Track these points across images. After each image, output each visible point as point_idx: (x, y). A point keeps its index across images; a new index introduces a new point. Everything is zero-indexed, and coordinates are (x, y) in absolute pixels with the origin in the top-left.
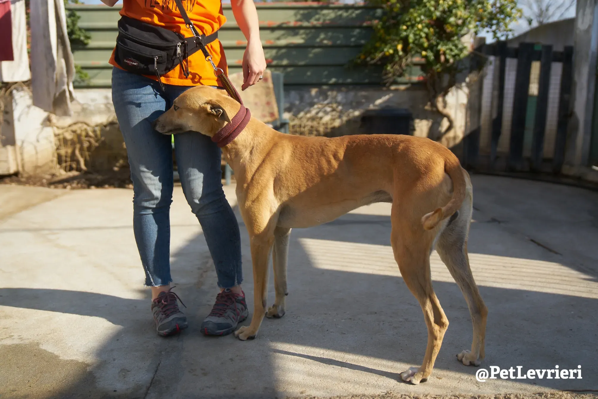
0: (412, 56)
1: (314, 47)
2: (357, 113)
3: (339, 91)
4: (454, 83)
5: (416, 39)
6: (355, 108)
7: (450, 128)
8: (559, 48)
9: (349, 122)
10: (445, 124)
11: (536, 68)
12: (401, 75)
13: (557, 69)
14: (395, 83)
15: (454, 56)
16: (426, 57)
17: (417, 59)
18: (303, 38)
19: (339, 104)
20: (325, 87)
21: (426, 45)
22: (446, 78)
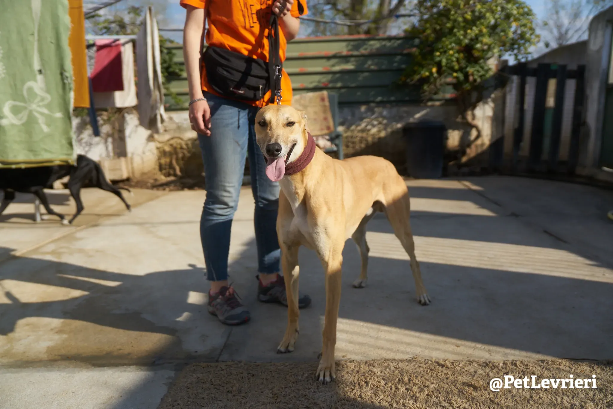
0: (446, 77)
1: (362, 72)
2: (399, 126)
3: (384, 107)
4: (481, 99)
5: (448, 63)
6: (398, 122)
7: (479, 136)
8: (573, 66)
9: (393, 133)
10: (474, 133)
11: (552, 84)
12: (436, 93)
13: (571, 85)
14: (431, 100)
15: (481, 77)
16: (457, 78)
17: (449, 80)
18: (353, 65)
19: (384, 118)
20: (372, 105)
21: (457, 67)
22: (474, 95)
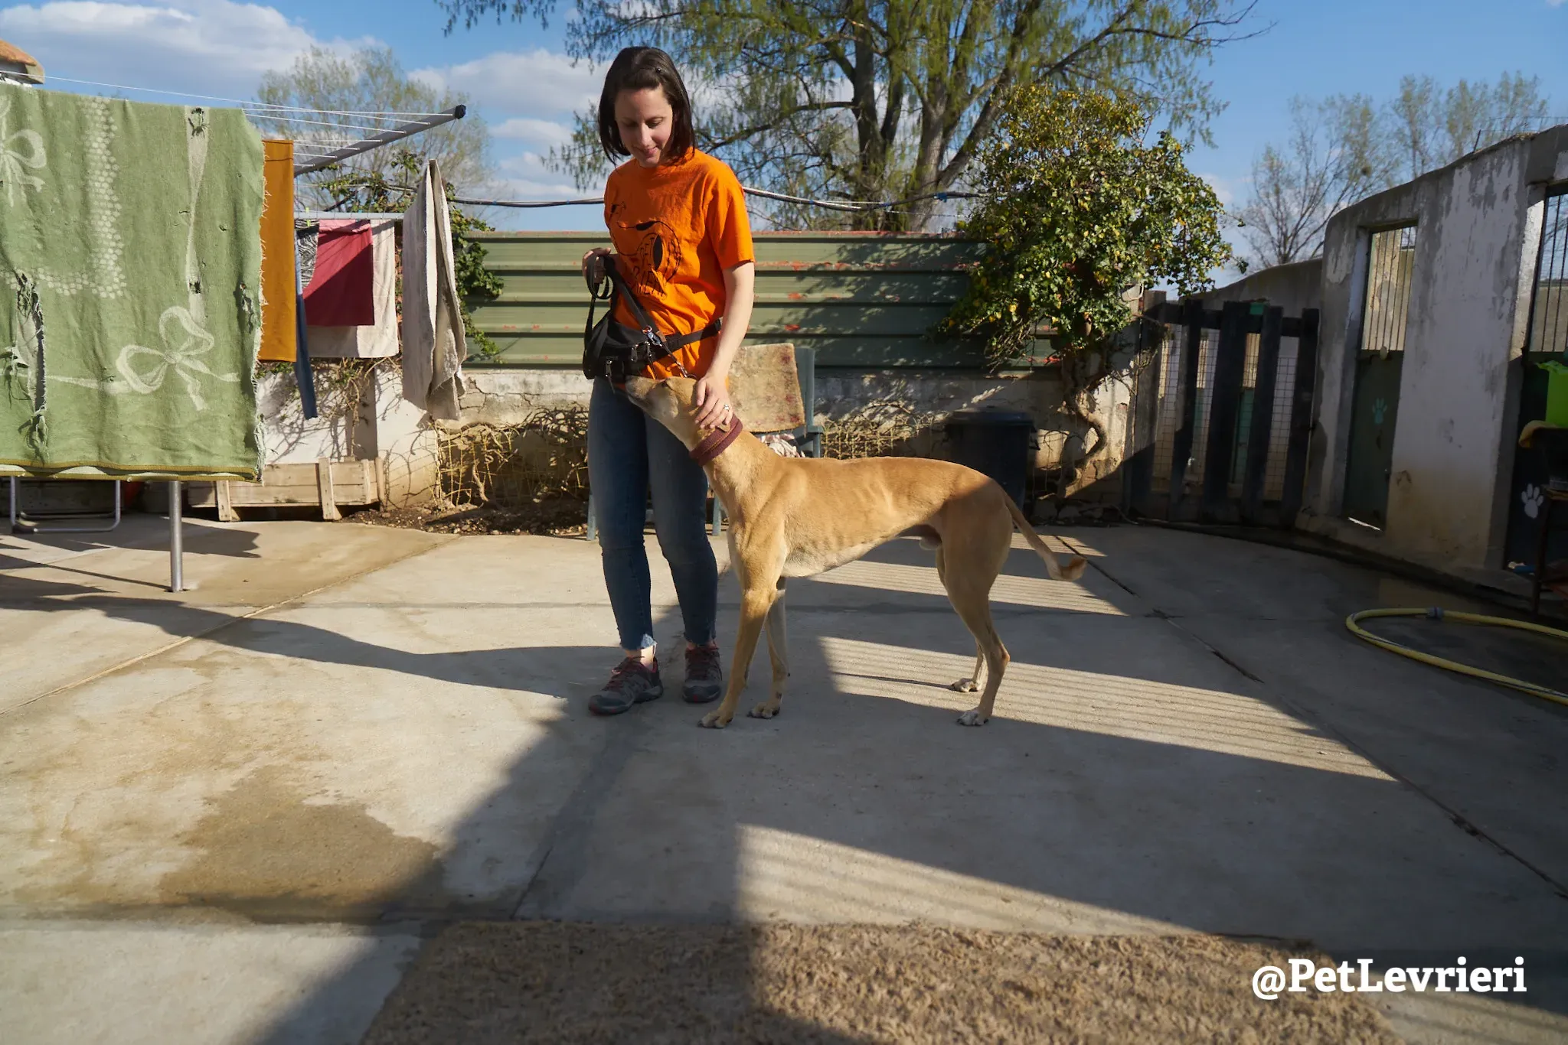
0: (1036, 323)
1: (870, 305)
2: (940, 417)
3: (910, 379)
4: (1108, 369)
5: (1041, 296)
6: (936, 409)
7: (1099, 445)
8: (1293, 311)
9: (925, 431)
10: (1092, 438)
11: (1254, 344)
12: (1015, 355)
13: (1289, 349)
14: (1007, 367)
15: (1107, 325)
16: (1058, 324)
17: (1043, 328)
18: (852, 291)
19: (910, 400)
20: (886, 372)
21: (1059, 305)
22: (1095, 360)
